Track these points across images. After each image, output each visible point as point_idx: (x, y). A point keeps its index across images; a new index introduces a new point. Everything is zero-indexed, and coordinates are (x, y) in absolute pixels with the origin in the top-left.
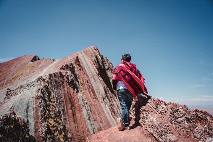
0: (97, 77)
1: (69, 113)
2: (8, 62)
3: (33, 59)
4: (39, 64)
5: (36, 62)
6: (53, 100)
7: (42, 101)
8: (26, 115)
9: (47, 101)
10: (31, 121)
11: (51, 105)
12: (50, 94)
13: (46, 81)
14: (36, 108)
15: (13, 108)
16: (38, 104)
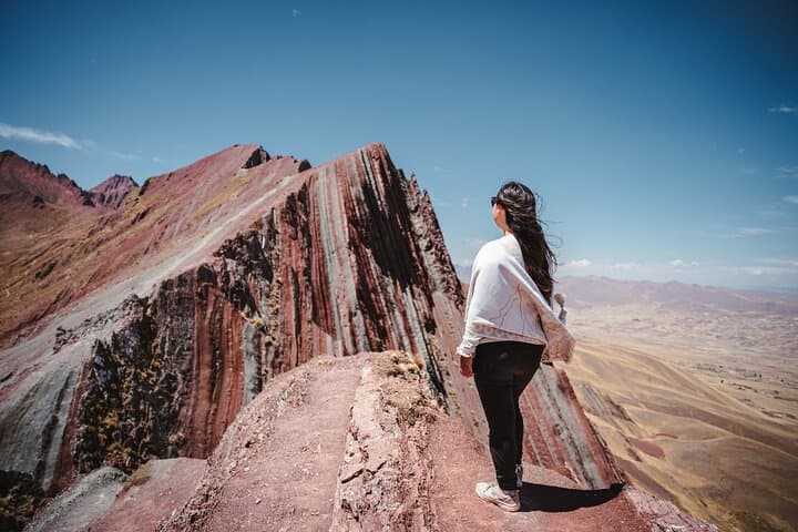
0: (345, 251)
1: (201, 377)
2: (191, 167)
3: (250, 159)
4: (264, 174)
5: (256, 170)
6: (159, 351)
7: (93, 375)
8: (54, 407)
9: (121, 366)
10: (63, 419)
11: (130, 374)
12: (154, 335)
13: (150, 302)
14: (80, 390)
15: (36, 389)
16: (87, 381)
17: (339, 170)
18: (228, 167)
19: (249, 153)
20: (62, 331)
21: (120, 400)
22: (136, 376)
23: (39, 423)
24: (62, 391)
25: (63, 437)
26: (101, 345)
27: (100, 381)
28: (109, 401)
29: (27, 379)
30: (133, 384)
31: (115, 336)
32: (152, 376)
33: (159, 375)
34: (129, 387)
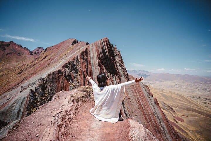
0: (97, 66)
2: (57, 45)
4: (77, 46)
5: (75, 45)
6: (47, 92)
7: (30, 98)
8: (20, 106)
9: (37, 96)
10: (22, 109)
11: (39, 98)
12: (46, 88)
13: (45, 79)
14: (26, 102)
15: (15, 102)
16: (28, 100)
17: (96, 44)
18: (67, 44)
19: (73, 41)
20: (22, 87)
21: (37, 105)
22: (41, 99)
23: (16, 111)
24: (22, 102)
25: (22, 114)
26: (32, 90)
27: (32, 100)
28: (34, 105)
29: (13, 99)
30: (40, 101)
31: (36, 88)
32: (45, 99)
33: (47, 98)
34: (39, 102)
